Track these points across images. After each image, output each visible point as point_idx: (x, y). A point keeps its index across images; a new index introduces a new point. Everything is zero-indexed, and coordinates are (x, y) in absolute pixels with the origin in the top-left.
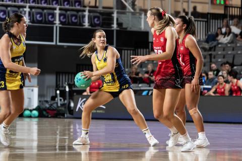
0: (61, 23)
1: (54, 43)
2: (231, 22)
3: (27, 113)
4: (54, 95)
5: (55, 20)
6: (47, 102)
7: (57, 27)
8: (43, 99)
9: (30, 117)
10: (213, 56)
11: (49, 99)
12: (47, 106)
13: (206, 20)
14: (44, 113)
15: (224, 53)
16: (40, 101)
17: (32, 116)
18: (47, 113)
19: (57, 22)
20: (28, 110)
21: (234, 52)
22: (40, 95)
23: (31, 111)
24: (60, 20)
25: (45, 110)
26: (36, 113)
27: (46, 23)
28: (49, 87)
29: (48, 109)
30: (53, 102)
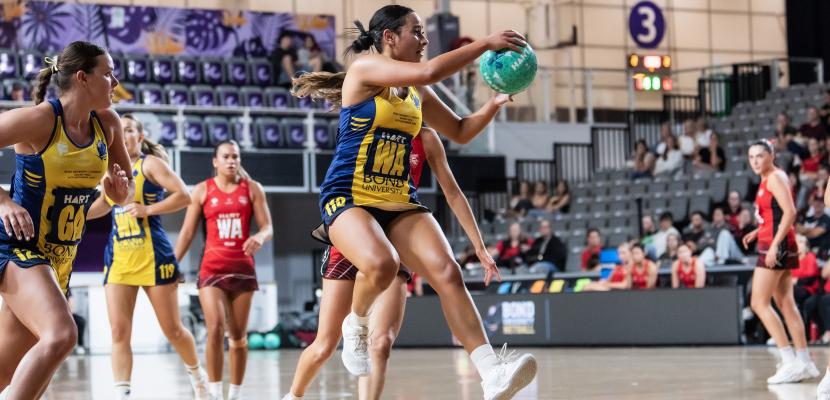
0: (320, 145)
1: (304, 189)
2: (678, 127)
3: (256, 340)
4: (310, 298)
5: (305, 139)
6: (296, 314)
7: (309, 155)
8: (287, 309)
9: (262, 348)
10: (644, 204)
11: (299, 308)
12: (298, 323)
13: (624, 125)
14: (292, 338)
15: (668, 195)
16: (281, 315)
17: (267, 345)
18: (299, 338)
19: (310, 143)
20: (256, 332)
21: (689, 193)
22: (283, 301)
23: (263, 335)
24: (316, 139)
25: (293, 332)
26: (274, 340)
27: (286, 146)
28: (299, 283)
29: (301, 330)
30: (308, 315)
